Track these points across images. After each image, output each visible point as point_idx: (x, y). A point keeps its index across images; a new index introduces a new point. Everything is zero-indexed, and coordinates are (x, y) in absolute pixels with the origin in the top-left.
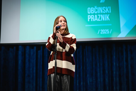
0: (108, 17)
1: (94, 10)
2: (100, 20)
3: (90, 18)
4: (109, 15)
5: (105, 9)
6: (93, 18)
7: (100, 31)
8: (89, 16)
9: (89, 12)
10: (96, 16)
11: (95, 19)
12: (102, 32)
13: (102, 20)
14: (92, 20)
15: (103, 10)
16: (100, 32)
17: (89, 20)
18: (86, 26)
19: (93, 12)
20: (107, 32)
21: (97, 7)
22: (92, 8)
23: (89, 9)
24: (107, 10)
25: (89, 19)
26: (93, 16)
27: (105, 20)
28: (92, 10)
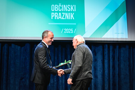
0: (72, 16)
1: (58, 8)
2: (64, 19)
3: (54, 16)
4: (73, 13)
5: (70, 7)
6: (57, 16)
7: (64, 29)
8: (52, 13)
9: (53, 10)
10: (60, 14)
11: (59, 17)
12: (66, 32)
13: (66, 19)
14: (55, 18)
15: (68, 8)
16: (64, 31)
17: (52, 18)
18: (49, 24)
19: (57, 9)
20: (70, 32)
21: (61, 5)
22: (56, 5)
23: (53, 6)
24: (72, 8)
25: (52, 16)
26: (57, 14)
27: (70, 19)
28: (56, 8)
